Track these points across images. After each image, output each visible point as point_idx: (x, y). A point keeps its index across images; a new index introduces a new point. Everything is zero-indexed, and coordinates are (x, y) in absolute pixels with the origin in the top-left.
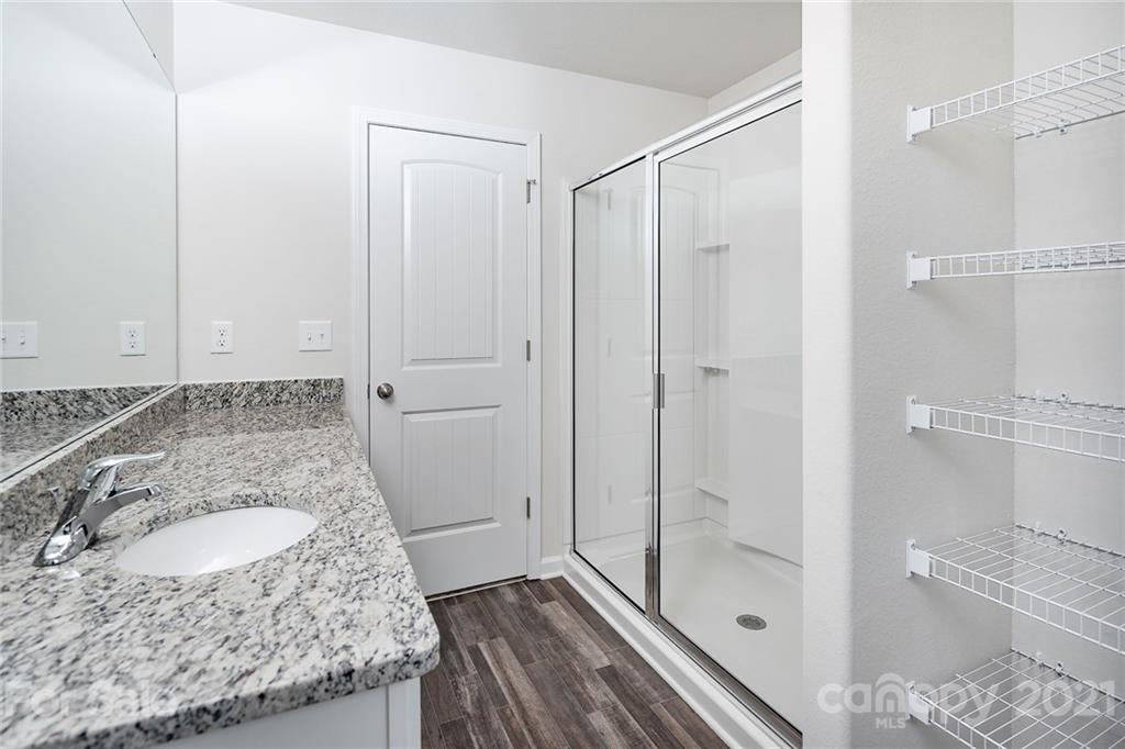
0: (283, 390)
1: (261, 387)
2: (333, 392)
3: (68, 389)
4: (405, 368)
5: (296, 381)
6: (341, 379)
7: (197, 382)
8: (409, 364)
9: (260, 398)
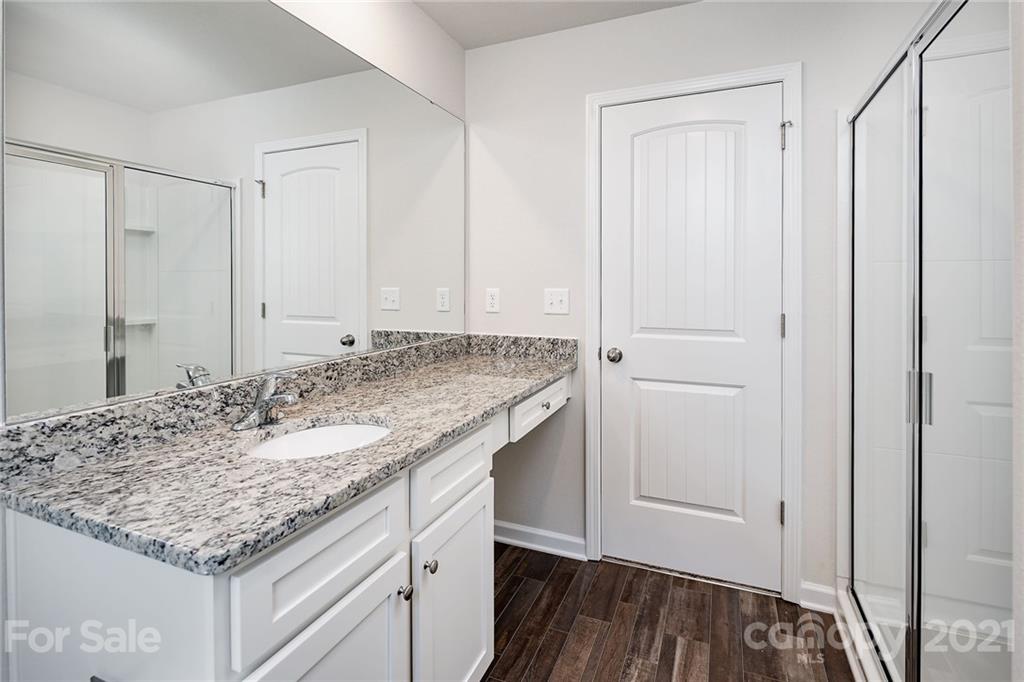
0: (531, 345)
1: (516, 341)
2: (568, 351)
3: (411, 331)
4: (635, 336)
5: (540, 339)
6: (575, 341)
7: (476, 333)
8: (638, 332)
9: (514, 350)
